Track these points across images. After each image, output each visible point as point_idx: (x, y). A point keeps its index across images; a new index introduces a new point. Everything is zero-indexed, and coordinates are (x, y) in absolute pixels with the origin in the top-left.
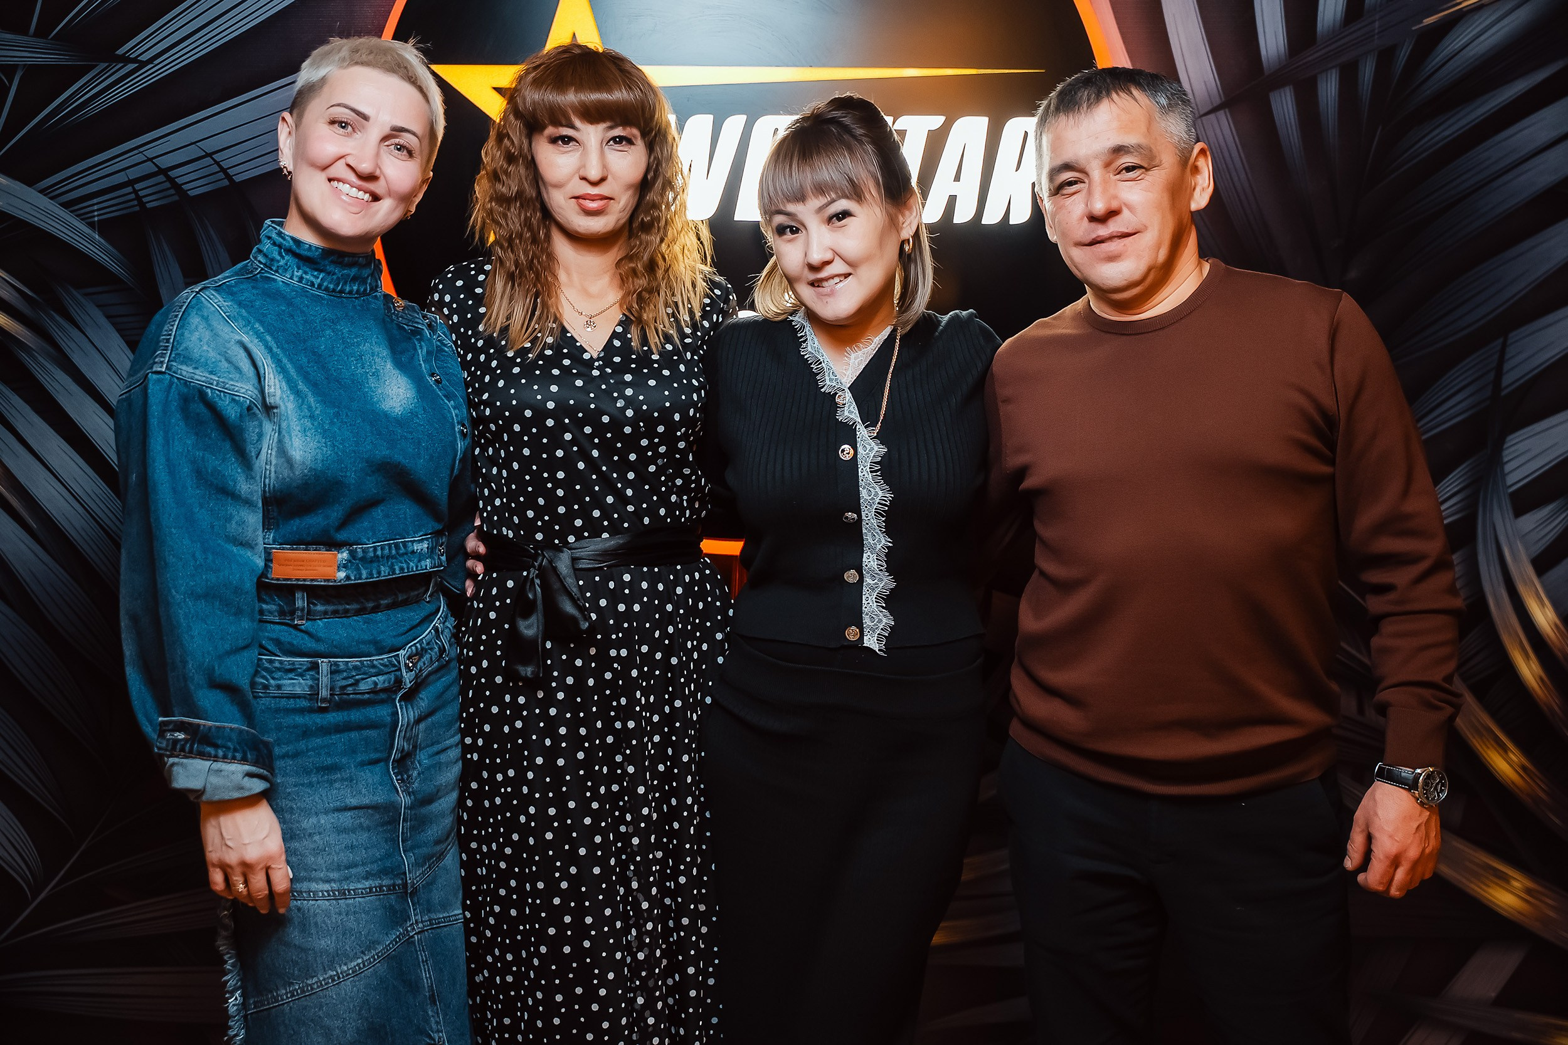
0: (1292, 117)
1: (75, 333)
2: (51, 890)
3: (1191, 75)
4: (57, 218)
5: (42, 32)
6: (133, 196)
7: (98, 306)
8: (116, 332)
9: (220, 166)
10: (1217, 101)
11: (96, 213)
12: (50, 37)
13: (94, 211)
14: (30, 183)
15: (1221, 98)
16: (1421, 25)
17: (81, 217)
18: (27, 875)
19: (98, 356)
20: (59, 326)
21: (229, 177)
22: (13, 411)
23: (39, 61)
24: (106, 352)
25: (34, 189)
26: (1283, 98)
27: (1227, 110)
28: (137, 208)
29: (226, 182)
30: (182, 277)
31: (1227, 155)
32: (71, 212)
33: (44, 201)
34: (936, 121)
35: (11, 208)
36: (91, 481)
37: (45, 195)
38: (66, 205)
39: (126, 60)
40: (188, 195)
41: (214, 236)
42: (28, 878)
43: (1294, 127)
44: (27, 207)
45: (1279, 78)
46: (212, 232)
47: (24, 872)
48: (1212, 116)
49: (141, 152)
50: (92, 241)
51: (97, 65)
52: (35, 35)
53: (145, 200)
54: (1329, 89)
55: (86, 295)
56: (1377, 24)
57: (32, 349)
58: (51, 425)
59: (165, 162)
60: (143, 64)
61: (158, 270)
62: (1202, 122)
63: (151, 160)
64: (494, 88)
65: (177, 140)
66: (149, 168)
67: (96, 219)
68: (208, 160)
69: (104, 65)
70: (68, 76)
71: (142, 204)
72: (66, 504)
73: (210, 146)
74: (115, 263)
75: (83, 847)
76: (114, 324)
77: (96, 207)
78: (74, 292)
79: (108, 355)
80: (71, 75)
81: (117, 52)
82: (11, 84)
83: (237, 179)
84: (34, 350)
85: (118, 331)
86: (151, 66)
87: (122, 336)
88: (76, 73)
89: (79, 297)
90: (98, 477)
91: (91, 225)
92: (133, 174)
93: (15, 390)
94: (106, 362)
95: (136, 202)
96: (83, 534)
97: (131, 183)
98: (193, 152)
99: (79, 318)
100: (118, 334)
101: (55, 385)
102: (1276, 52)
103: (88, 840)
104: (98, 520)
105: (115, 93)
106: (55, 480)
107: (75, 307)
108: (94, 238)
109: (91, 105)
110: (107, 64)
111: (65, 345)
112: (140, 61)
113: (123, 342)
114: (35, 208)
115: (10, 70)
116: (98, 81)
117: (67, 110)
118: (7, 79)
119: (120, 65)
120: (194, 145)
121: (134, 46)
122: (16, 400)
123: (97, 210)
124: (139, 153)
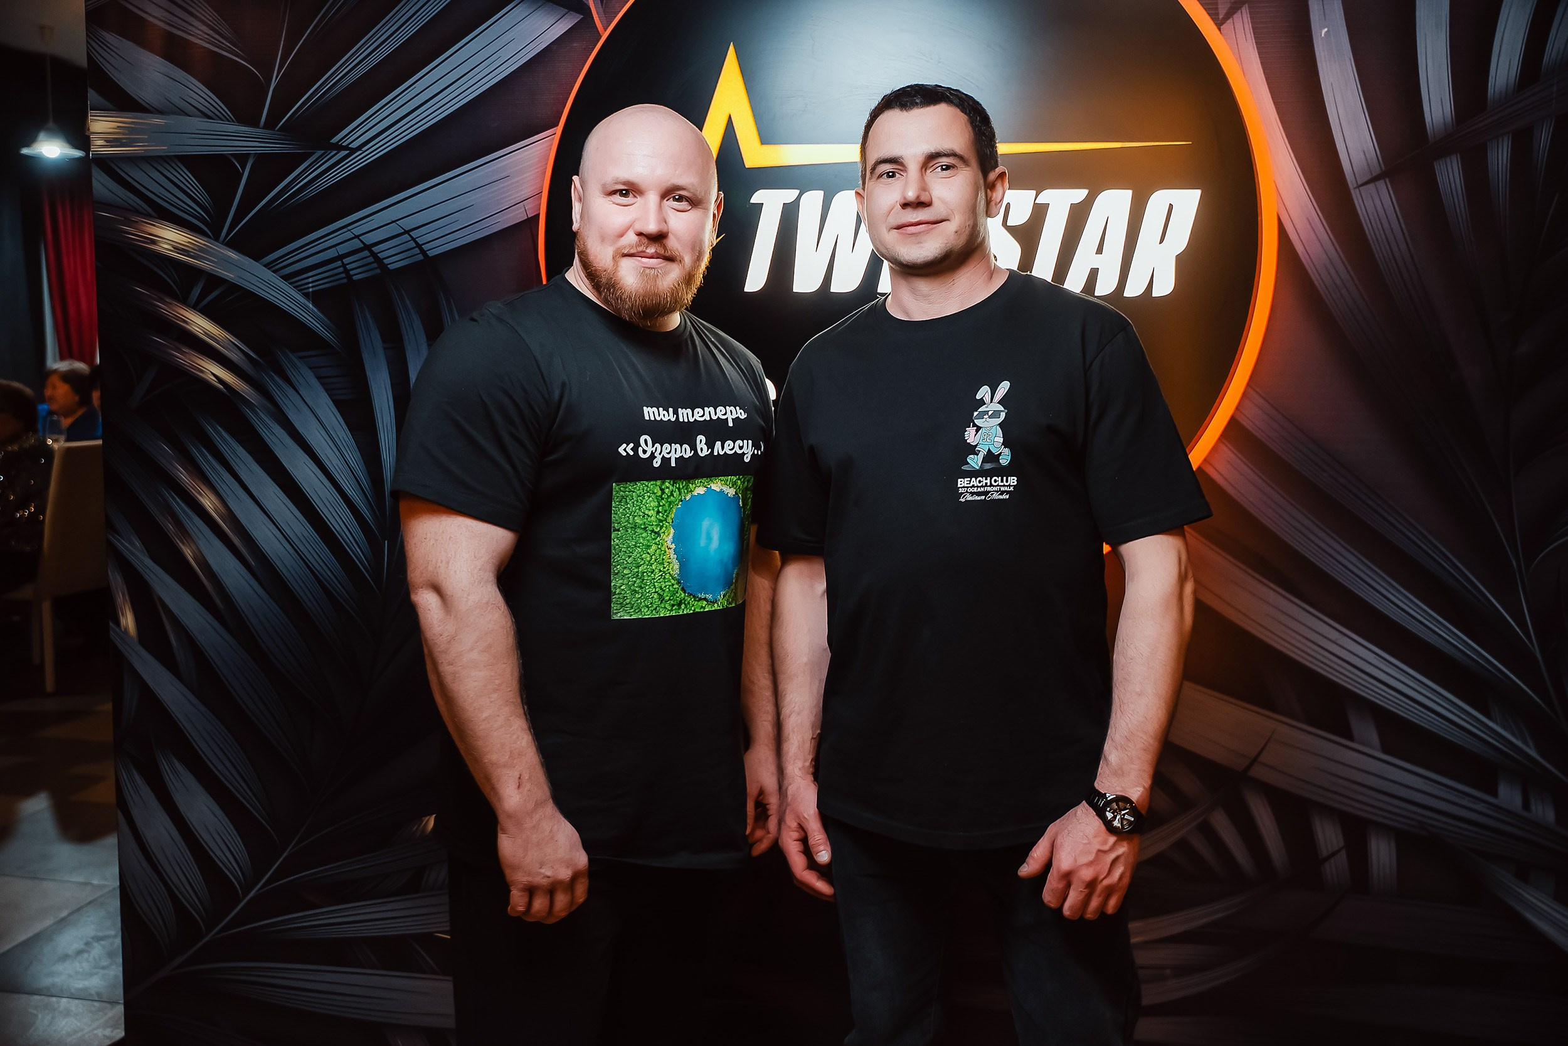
0: (1459, 186)
1: (290, 392)
2: (258, 891)
3: (1349, 143)
4: (280, 290)
5: (270, 125)
6: (341, 269)
7: (310, 368)
8: (324, 391)
9: (416, 242)
10: (1377, 171)
11: (311, 285)
12: (277, 129)
13: (308, 283)
14: (257, 259)
15: (1381, 168)
17: (299, 288)
18: (239, 875)
19: (307, 411)
20: (276, 383)
21: (423, 252)
22: (237, 460)
23: (267, 151)
24: (316, 409)
25: (260, 263)
26: (1449, 168)
27: (1387, 180)
28: (345, 281)
29: (421, 257)
30: (381, 342)
31: (1386, 225)
32: (291, 283)
33: (268, 275)
35: (241, 280)
36: (300, 524)
37: (269, 269)
38: (286, 278)
39: (339, 147)
40: (388, 268)
41: (410, 306)
42: (240, 878)
43: (1461, 197)
44: (254, 280)
45: (1446, 144)
46: (408, 302)
47: (237, 873)
48: (1371, 186)
49: (350, 230)
50: (306, 309)
51: (315, 152)
52: (266, 127)
53: (352, 273)
54: (1500, 156)
55: (300, 357)
56: (1555, 88)
57: (254, 404)
59: (369, 239)
60: (353, 151)
61: (361, 337)
62: (1360, 191)
63: (357, 237)
65: (378, 220)
66: (356, 244)
67: (311, 290)
68: (406, 237)
69: (319, 153)
71: (349, 277)
72: (279, 545)
73: (408, 224)
74: (324, 328)
75: (285, 854)
76: (323, 384)
77: (310, 280)
78: (291, 355)
79: (318, 413)
80: (292, 161)
81: (332, 141)
82: (244, 169)
83: (431, 254)
84: (257, 407)
85: (327, 390)
86: (360, 152)
87: (329, 395)
88: (298, 160)
89: (295, 360)
90: (306, 522)
91: (306, 295)
92: (343, 249)
93: (239, 442)
94: (316, 419)
95: (343, 275)
96: (293, 572)
97: (340, 257)
98: (393, 230)
99: (294, 379)
100: (326, 394)
101: (273, 438)
102: (1442, 120)
103: (290, 848)
104: (305, 559)
105: (329, 177)
106: (271, 523)
107: (292, 370)
108: (308, 307)
109: (309, 188)
110: (323, 152)
111: (282, 402)
112: (350, 148)
113: (330, 401)
114: (260, 280)
115: (243, 158)
116: (315, 167)
117: (289, 193)
118: (240, 166)
119: (334, 152)
120: (394, 224)
121: (346, 135)
122: (241, 451)
123: (312, 282)
124: (348, 231)
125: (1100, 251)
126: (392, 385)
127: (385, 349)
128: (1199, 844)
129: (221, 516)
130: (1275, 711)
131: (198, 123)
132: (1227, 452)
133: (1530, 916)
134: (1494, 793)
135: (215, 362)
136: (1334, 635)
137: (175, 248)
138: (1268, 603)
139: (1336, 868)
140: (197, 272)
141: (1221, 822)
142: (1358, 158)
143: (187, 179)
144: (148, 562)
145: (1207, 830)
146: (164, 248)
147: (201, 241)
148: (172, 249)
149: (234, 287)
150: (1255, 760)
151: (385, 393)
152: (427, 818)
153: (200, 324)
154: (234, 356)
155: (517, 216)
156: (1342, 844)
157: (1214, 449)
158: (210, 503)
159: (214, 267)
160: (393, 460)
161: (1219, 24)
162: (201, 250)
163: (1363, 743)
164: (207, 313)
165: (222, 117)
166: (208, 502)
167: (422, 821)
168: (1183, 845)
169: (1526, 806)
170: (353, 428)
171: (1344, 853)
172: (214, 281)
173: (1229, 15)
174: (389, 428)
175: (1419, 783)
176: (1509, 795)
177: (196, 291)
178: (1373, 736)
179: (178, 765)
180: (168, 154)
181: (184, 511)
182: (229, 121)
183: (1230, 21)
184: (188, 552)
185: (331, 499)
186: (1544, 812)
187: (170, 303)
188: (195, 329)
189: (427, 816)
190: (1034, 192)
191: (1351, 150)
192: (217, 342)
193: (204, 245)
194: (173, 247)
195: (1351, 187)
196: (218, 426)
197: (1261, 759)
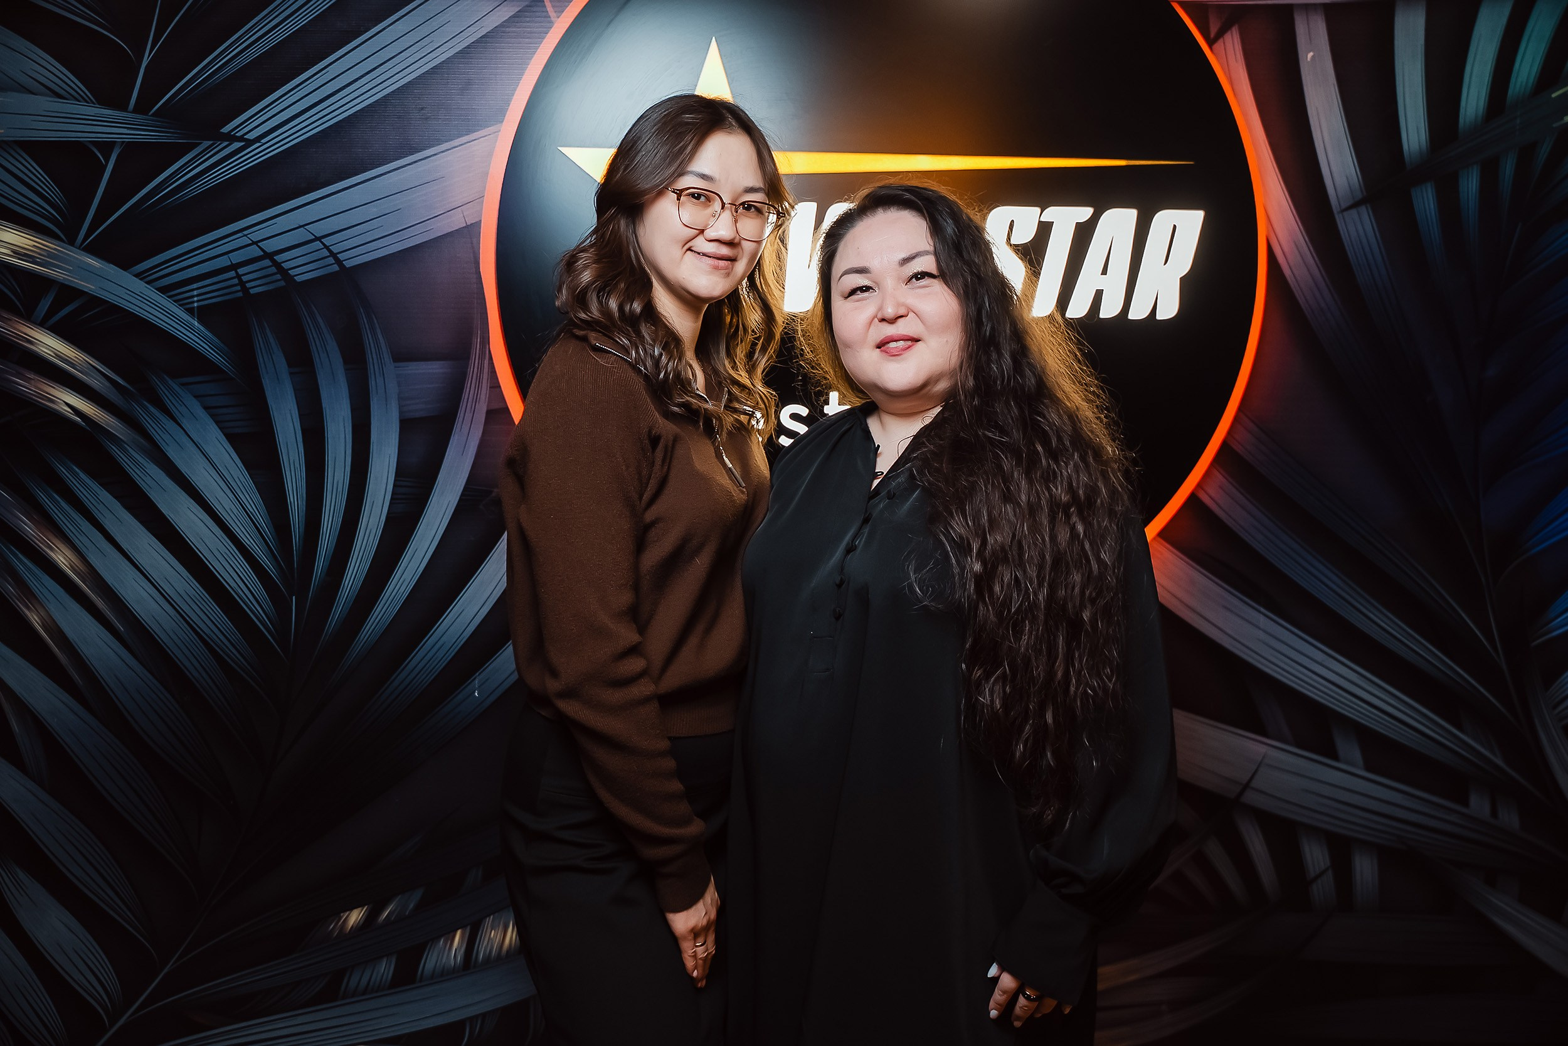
0: (1433, 213)
1: (170, 425)
2: (132, 1015)
3: (1334, 169)
4: (155, 304)
5: (142, 108)
6: (236, 281)
7: (195, 397)
8: (214, 424)
9: (330, 251)
10: (1359, 195)
11: (195, 299)
12: (151, 112)
13: (193, 297)
14: (125, 267)
15: (1362, 193)
16: (1562, 122)
17: (179, 302)
19: (194, 449)
20: (152, 416)
21: (339, 262)
22: (101, 507)
23: (139, 139)
24: (203, 445)
25: (130, 273)
26: (1425, 195)
27: (1368, 205)
28: (240, 294)
29: (336, 268)
30: (287, 366)
31: (1367, 250)
32: (170, 297)
33: (139, 286)
34: (1084, 213)
35: (104, 293)
36: (184, 581)
37: (141, 279)
38: (163, 290)
39: (231, 138)
40: (295, 280)
41: (322, 325)
42: (107, 1005)
43: (1435, 224)
44: (121, 292)
45: (1422, 173)
46: (320, 319)
47: (103, 999)
48: (1353, 212)
49: (246, 235)
50: (191, 328)
51: (202, 143)
52: (135, 111)
53: (248, 285)
54: (1470, 184)
55: (183, 384)
56: (1518, 121)
57: (121, 440)
58: (142, 522)
59: (270, 246)
60: (250, 143)
61: (261, 359)
62: (1343, 215)
63: (255, 243)
65: (282, 223)
66: (255, 251)
67: (196, 305)
68: (317, 245)
69: (208, 143)
70: (167, 154)
71: (245, 290)
72: (156, 606)
73: (319, 229)
74: (216, 353)
75: (165, 971)
76: (212, 416)
77: (195, 293)
78: (170, 382)
79: (207, 450)
80: (173, 152)
81: (222, 130)
82: (107, 161)
83: (348, 264)
84: (125, 442)
85: (217, 423)
86: (258, 144)
87: (221, 429)
88: (181, 150)
89: (176, 387)
90: (191, 577)
91: (190, 311)
92: (236, 258)
93: (103, 485)
94: (202, 455)
95: (238, 288)
96: (174, 637)
97: (234, 267)
98: (300, 236)
99: (175, 410)
100: (216, 427)
101: (148, 480)
102: (1418, 147)
103: (171, 963)
104: (191, 622)
105: (220, 172)
106: (145, 580)
107: (171, 397)
108: (193, 325)
109: (193, 186)
110: (211, 143)
111: (159, 438)
112: (247, 139)
113: (222, 434)
114: (130, 293)
115: (107, 147)
116: (200, 161)
117: (167, 190)
118: (103, 157)
119: (226, 143)
120: (302, 228)
121: (240, 124)
122: (105, 495)
123: (198, 295)
124: (242, 237)
125: (1104, 272)
126: (301, 416)
127: (291, 374)
128: (1194, 876)
129: (79, 574)
130: (1265, 734)
131: (45, 103)
132: (1219, 477)
133: (1497, 920)
134: (1465, 803)
135: (71, 392)
136: (1320, 656)
137: (14, 253)
138: (1259, 628)
139: (1323, 889)
141: (1215, 852)
142: (1341, 182)
143: (33, 171)
145: (1201, 860)
147: (51, 245)
148: (12, 254)
149: (94, 301)
150: (1247, 786)
151: (291, 425)
152: (347, 913)
153: (49, 344)
154: (95, 382)
155: (456, 222)
156: (1328, 863)
157: (1207, 475)
158: (64, 558)
159: (71, 277)
160: (303, 504)
161: (1211, 43)
162: (50, 255)
163: (1347, 763)
164: (59, 331)
165: (80, 99)
166: (62, 557)
167: (341, 918)
168: (1180, 875)
169: (1494, 813)
170: (250, 466)
171: (1330, 873)
172: (68, 292)
173: (1221, 34)
174: (297, 465)
175: (1398, 798)
176: (1479, 805)
177: (44, 305)
178: (1356, 754)
179: (21, 875)
181: (29, 569)
182: (87, 102)
183: (1221, 40)
184: (34, 619)
185: (223, 550)
186: (1510, 819)
187: (10, 320)
188: (43, 351)
189: (348, 910)
191: (1335, 175)
192: (73, 366)
193: (55, 249)
194: (14, 252)
195: (1335, 212)
196: (74, 467)
197: (1254, 784)
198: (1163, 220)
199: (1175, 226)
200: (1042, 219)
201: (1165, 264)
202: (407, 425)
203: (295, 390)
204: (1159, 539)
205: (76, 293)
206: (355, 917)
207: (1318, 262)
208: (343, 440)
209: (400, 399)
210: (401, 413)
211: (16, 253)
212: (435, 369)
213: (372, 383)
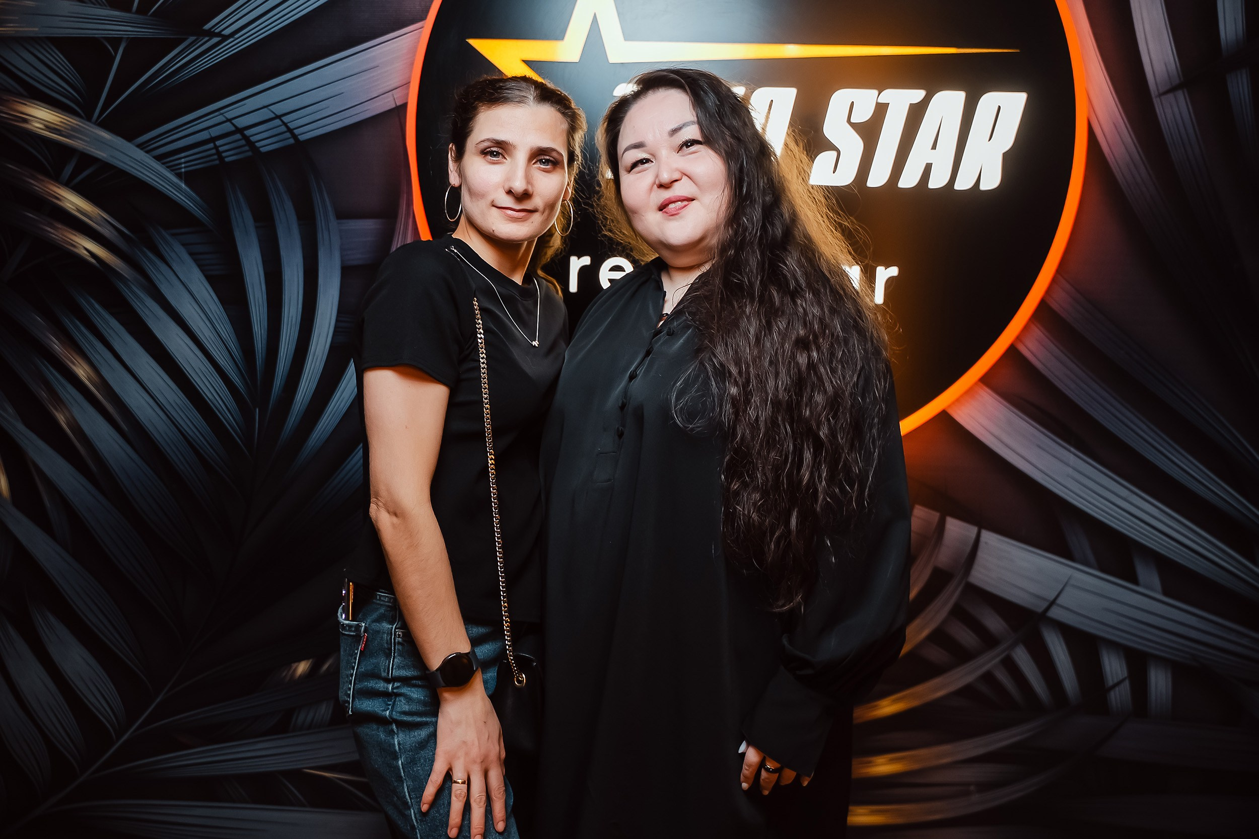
0: (1247, 94)
1: (163, 267)
2: (131, 733)
3: (1153, 56)
4: (152, 170)
5: (142, 10)
6: (214, 151)
7: (184, 245)
8: (197, 267)
9: (287, 127)
10: (1176, 81)
11: (183, 165)
12: (149, 14)
13: (181, 164)
14: (129, 138)
15: (1180, 79)
17: (171, 168)
18: (113, 721)
19: (180, 286)
20: (149, 260)
21: (295, 136)
22: (111, 332)
23: (140, 35)
24: (188, 284)
25: (133, 144)
26: (1239, 80)
27: (1185, 90)
28: (217, 162)
29: (292, 141)
30: (253, 221)
31: (1182, 129)
32: (163, 164)
33: (140, 155)
34: (918, 95)
35: (114, 160)
36: (173, 392)
37: (142, 149)
38: (158, 158)
39: (211, 34)
40: (260, 152)
41: (281, 188)
43: (1248, 106)
44: (127, 160)
45: (1237, 60)
46: (279, 184)
47: (111, 717)
48: (1170, 96)
49: (222, 114)
50: (179, 189)
51: (188, 38)
52: (138, 12)
53: (224, 155)
55: (173, 235)
57: (128, 279)
58: (142, 345)
59: (241, 123)
60: (225, 38)
61: (233, 216)
62: (1161, 99)
63: (229, 120)
64: (524, 61)
65: (251, 104)
66: (228, 127)
67: (183, 170)
68: (277, 122)
69: (192, 39)
70: (163, 47)
71: (221, 159)
72: (150, 410)
73: (279, 109)
75: (158, 700)
76: (196, 261)
77: (183, 160)
78: (164, 232)
79: (190, 287)
81: (204, 27)
82: (116, 53)
83: (302, 138)
84: (129, 281)
85: (200, 266)
86: (231, 39)
87: (202, 271)
88: (169, 46)
89: (168, 237)
90: (179, 390)
91: (179, 175)
92: (215, 132)
93: (113, 314)
94: (188, 293)
95: (216, 157)
96: (164, 436)
97: (213, 140)
98: (265, 114)
99: (167, 255)
100: (198, 270)
101: (146, 310)
102: (1234, 36)
103: (163, 693)
104: (178, 425)
105: (203, 62)
106: (144, 391)
107: (164, 246)
108: (181, 187)
109: (182, 73)
110: (195, 38)
111: (155, 278)
112: (223, 35)
113: (203, 276)
114: (133, 160)
115: (115, 42)
116: (189, 51)
117: (164, 75)
118: (113, 49)
119: (207, 39)
120: (266, 109)
121: (219, 22)
122: (114, 323)
123: (185, 163)
124: (220, 115)
125: (934, 147)
126: (264, 262)
127: (257, 227)
128: (1003, 677)
129: (95, 385)
131: (70, 7)
132: (1037, 332)
135: (87, 238)
136: (1124, 493)
139: (1120, 697)
140: (68, 151)
141: (1022, 657)
142: (1160, 68)
143: (58, 60)
144: (21, 427)
145: (1009, 664)
146: (36, 126)
147: (73, 121)
148: (44, 128)
149: (106, 166)
150: (1053, 603)
151: (256, 269)
152: (296, 664)
153: (72, 201)
154: (106, 232)
155: (386, 104)
156: (1126, 674)
157: (1026, 328)
158: (84, 372)
159: (88, 146)
160: (264, 331)
162: (73, 129)
163: (1146, 587)
164: (79, 190)
165: (95, 2)
166: (82, 371)
168: (988, 677)
170: (224, 301)
171: (1127, 683)
172: (86, 159)
174: (261, 301)
175: (1193, 621)
177: (68, 170)
178: (1156, 581)
179: (52, 619)
180: (40, 35)
181: (57, 379)
182: (101, 5)
184: (61, 418)
185: (203, 369)
187: (43, 181)
188: (68, 206)
189: (296, 662)
190: (876, 92)
191: (1154, 62)
192: (90, 218)
193: (77, 125)
194: (45, 126)
195: (1153, 96)
196: (91, 299)
197: (1059, 601)
198: (990, 101)
199: (999, 107)
200: (881, 100)
201: (989, 141)
202: (347, 271)
203: (260, 241)
204: (981, 384)
205: (93, 160)
206: (302, 667)
207: (1136, 142)
208: (296, 283)
209: (342, 250)
210: (342, 261)
211: (48, 128)
212: (369, 226)
213: (320, 236)
